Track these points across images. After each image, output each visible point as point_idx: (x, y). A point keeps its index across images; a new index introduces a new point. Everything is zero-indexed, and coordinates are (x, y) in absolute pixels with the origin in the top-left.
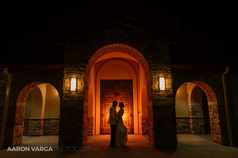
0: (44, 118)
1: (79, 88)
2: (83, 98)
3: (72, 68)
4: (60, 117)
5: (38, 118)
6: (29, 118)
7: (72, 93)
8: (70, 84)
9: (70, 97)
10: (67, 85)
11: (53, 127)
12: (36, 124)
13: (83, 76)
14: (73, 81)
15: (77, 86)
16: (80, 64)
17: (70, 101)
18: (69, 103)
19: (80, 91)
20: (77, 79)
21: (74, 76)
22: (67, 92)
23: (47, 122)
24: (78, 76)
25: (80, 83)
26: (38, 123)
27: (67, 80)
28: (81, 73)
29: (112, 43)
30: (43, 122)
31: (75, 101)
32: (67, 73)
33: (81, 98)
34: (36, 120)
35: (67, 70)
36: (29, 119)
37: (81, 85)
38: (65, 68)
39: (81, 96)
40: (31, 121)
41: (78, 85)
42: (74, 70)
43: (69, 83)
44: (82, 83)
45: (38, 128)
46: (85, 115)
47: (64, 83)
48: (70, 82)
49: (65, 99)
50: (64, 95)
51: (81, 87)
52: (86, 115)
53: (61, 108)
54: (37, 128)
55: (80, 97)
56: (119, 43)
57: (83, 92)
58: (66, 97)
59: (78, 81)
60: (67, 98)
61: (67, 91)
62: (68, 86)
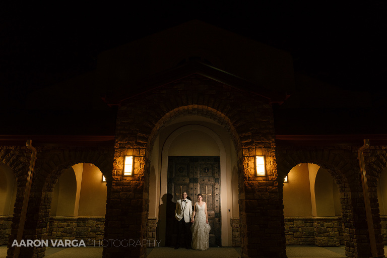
0: (78, 217)
1: (136, 171)
2: (142, 186)
3: (127, 140)
4: (106, 216)
5: (69, 217)
6: (54, 217)
7: (125, 178)
8: (124, 165)
9: (123, 184)
10: (119, 166)
11: (91, 233)
12: (64, 227)
13: (143, 153)
14: (129, 161)
15: (134, 169)
16: (139, 134)
17: (122, 191)
18: (121, 194)
19: (138, 176)
20: (134, 157)
21: (130, 152)
22: (119, 178)
23: (82, 223)
24: (136, 153)
25: (139, 164)
26: (68, 226)
27: (119, 159)
28: (140, 149)
29: (187, 104)
30: (75, 224)
31: (130, 191)
32: (119, 148)
33: (139, 187)
34: (65, 220)
35: (120, 144)
36: (54, 219)
37: (140, 166)
38: (116, 140)
39: (140, 183)
40: (57, 222)
41: (136, 166)
42: (130, 144)
43: (122, 164)
44: (141, 164)
45: (67, 233)
46: (144, 213)
47: (114, 163)
48: (124, 161)
49: (115, 188)
50: (115, 182)
51: (139, 169)
52: (146, 212)
53: (108, 201)
54: (65, 234)
55: (137, 186)
56: (197, 103)
57: (142, 177)
58: (117, 184)
59: (136, 161)
60: (119, 187)
61: (119, 175)
62: (121, 167)
